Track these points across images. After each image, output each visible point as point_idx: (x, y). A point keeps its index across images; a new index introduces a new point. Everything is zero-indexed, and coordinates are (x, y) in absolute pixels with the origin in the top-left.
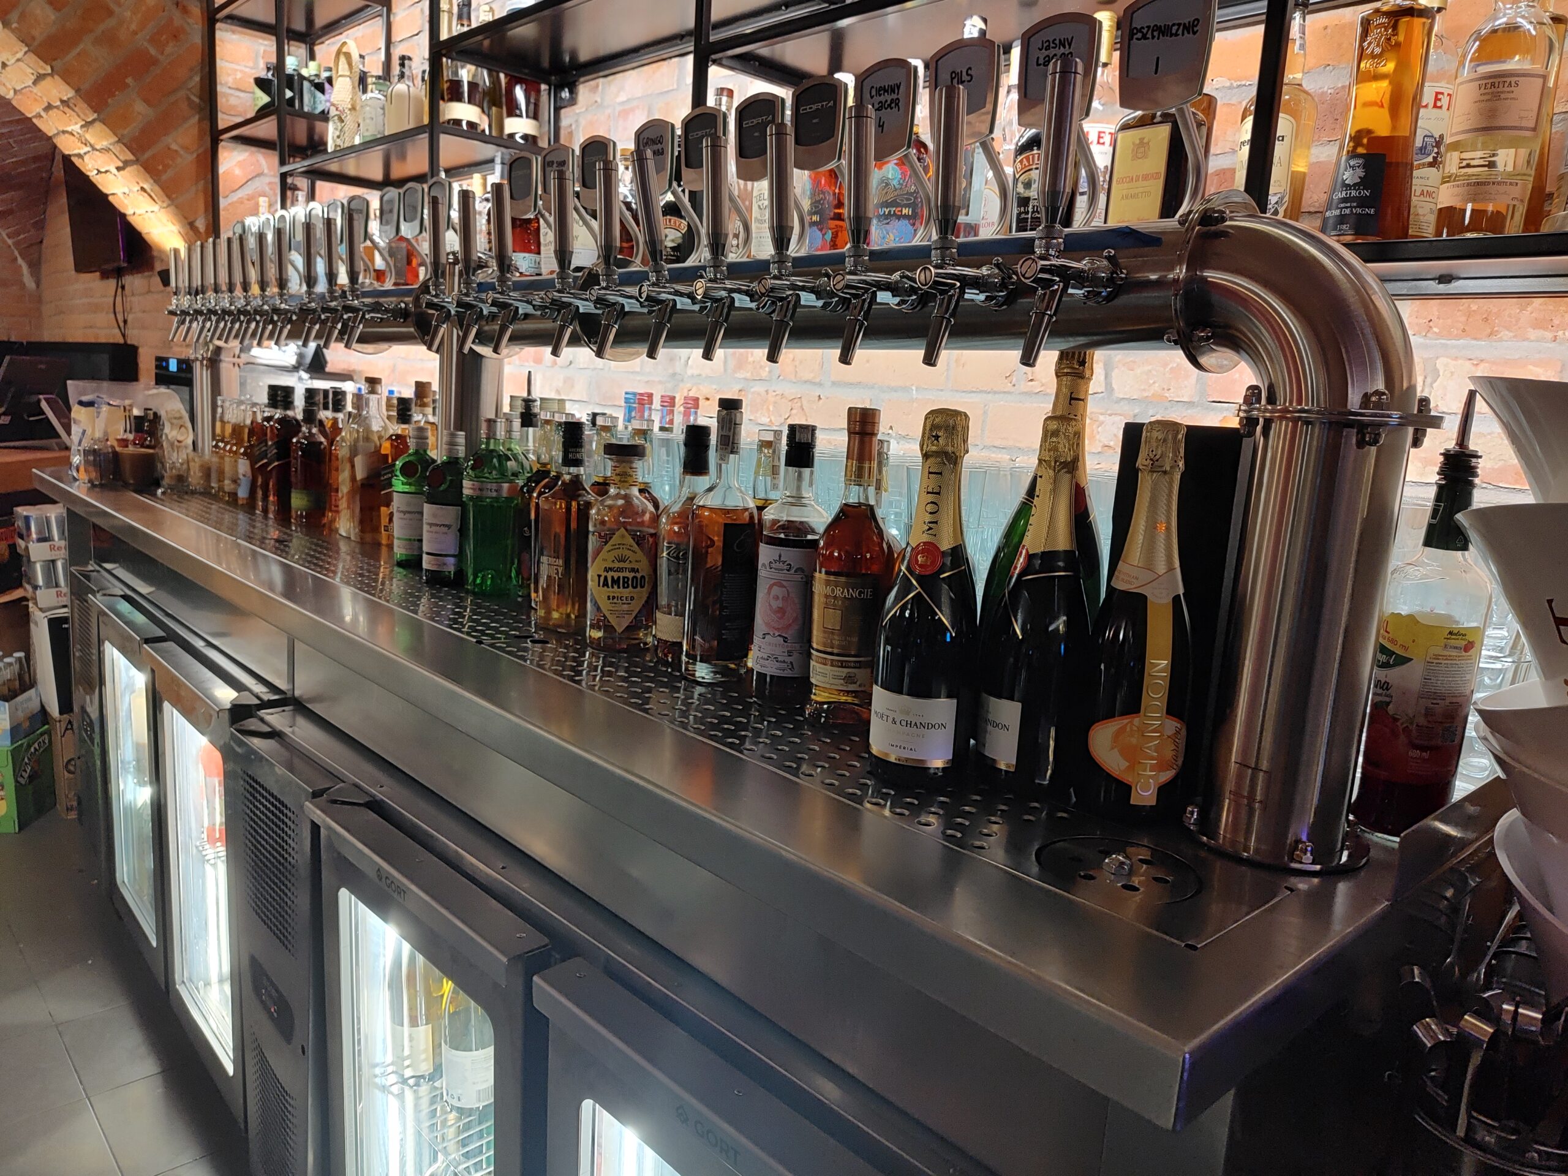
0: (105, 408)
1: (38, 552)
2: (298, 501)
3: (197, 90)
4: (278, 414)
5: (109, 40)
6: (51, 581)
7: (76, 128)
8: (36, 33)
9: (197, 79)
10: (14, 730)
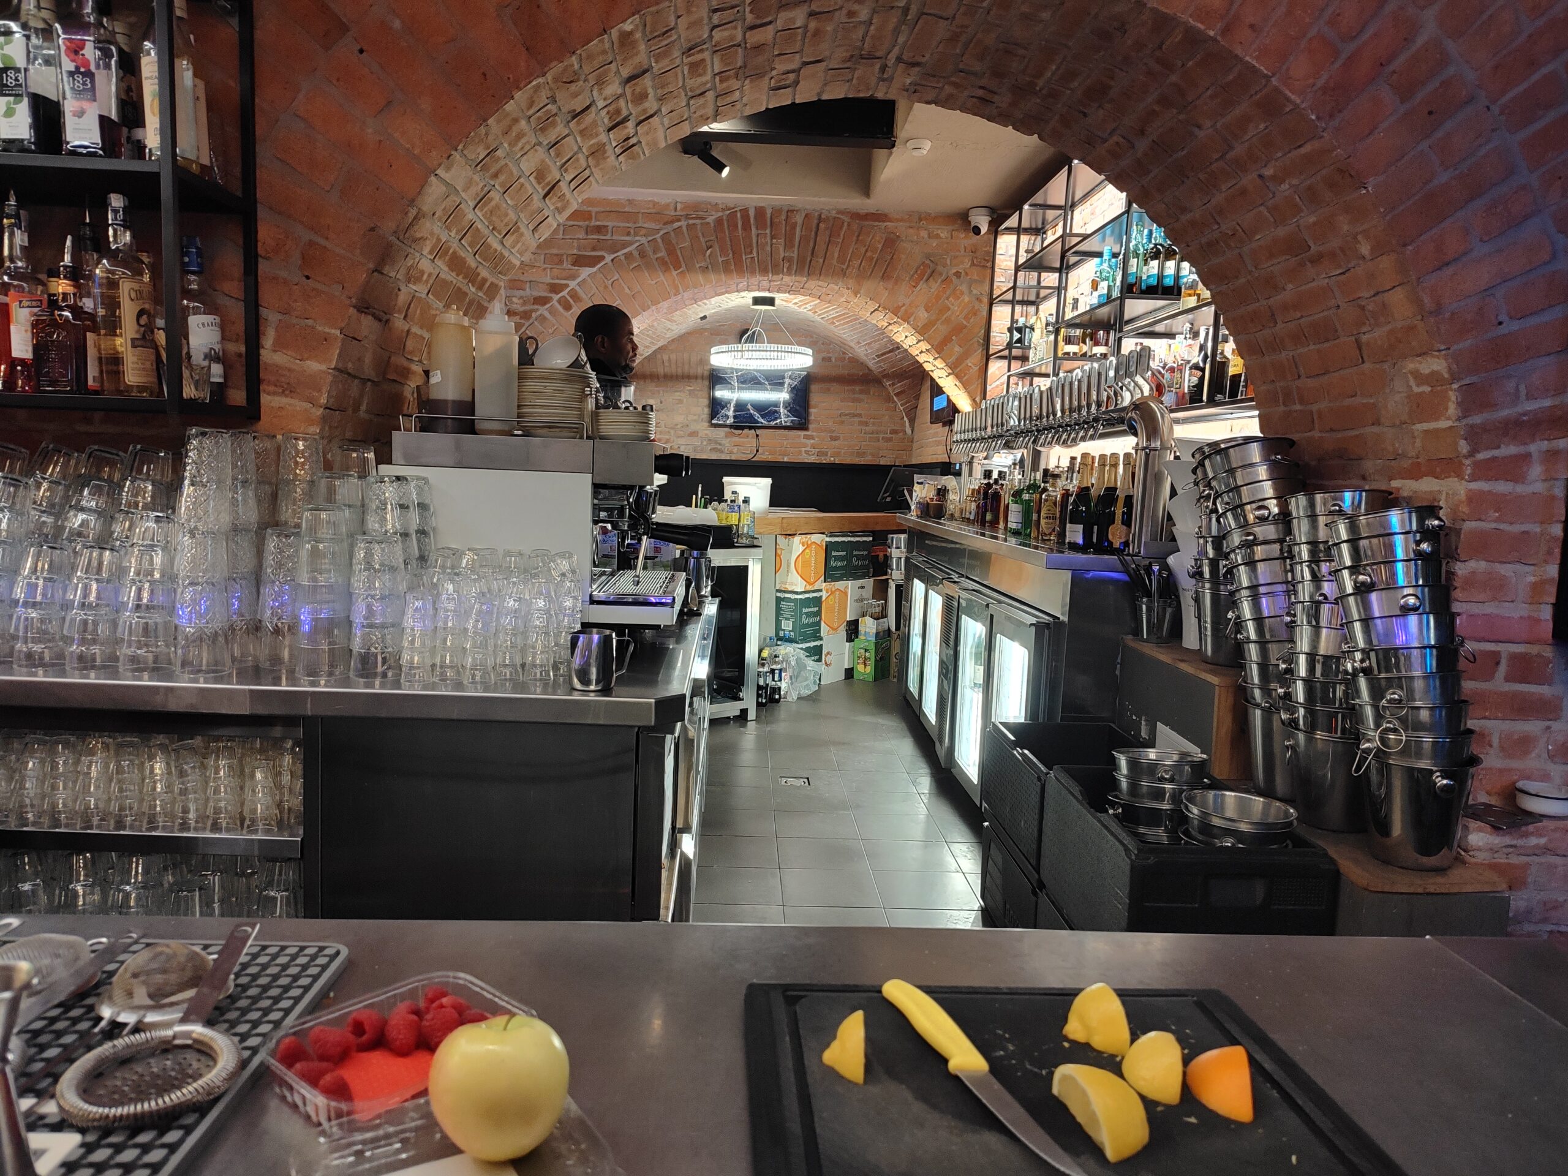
0: (926, 485)
1: (895, 553)
2: (989, 517)
3: (982, 338)
4: (986, 481)
5: (948, 321)
6: (898, 567)
7: (931, 359)
8: (920, 325)
9: (983, 331)
10: (877, 634)
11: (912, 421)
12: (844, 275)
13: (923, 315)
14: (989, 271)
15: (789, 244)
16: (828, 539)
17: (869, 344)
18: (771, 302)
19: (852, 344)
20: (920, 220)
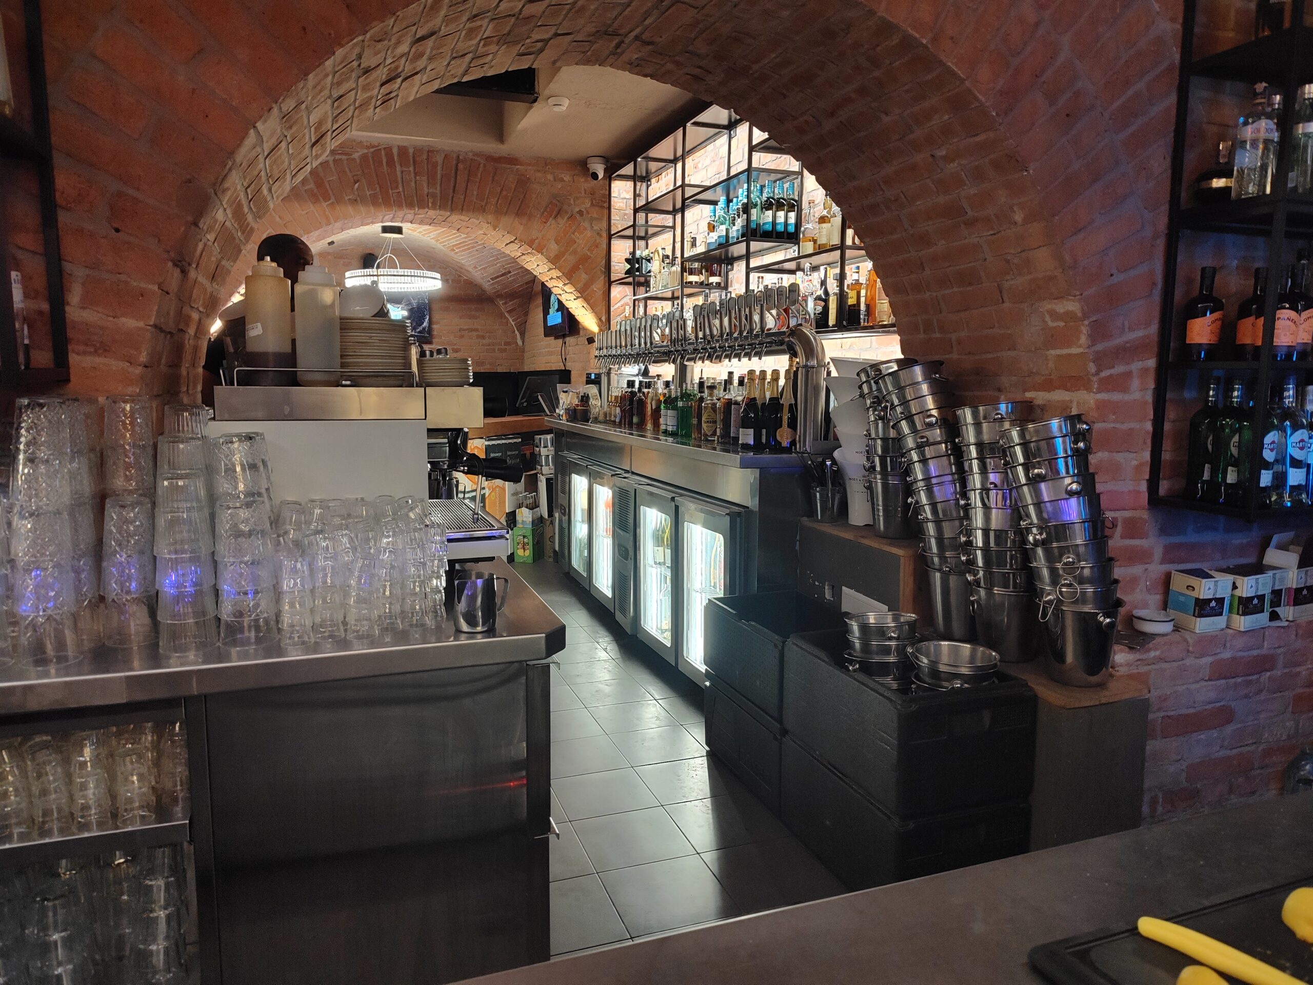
0: (571, 393)
1: (544, 452)
2: (635, 420)
3: (604, 266)
4: (630, 390)
5: (575, 252)
6: (547, 464)
7: (561, 285)
8: (551, 255)
9: (604, 261)
10: (533, 521)
11: (523, 334)
12: (484, 211)
13: (553, 247)
14: (606, 211)
15: (431, 181)
16: (487, 443)
17: (485, 268)
18: (399, 230)
19: (470, 269)
20: (546, 164)
